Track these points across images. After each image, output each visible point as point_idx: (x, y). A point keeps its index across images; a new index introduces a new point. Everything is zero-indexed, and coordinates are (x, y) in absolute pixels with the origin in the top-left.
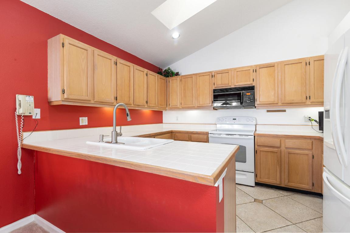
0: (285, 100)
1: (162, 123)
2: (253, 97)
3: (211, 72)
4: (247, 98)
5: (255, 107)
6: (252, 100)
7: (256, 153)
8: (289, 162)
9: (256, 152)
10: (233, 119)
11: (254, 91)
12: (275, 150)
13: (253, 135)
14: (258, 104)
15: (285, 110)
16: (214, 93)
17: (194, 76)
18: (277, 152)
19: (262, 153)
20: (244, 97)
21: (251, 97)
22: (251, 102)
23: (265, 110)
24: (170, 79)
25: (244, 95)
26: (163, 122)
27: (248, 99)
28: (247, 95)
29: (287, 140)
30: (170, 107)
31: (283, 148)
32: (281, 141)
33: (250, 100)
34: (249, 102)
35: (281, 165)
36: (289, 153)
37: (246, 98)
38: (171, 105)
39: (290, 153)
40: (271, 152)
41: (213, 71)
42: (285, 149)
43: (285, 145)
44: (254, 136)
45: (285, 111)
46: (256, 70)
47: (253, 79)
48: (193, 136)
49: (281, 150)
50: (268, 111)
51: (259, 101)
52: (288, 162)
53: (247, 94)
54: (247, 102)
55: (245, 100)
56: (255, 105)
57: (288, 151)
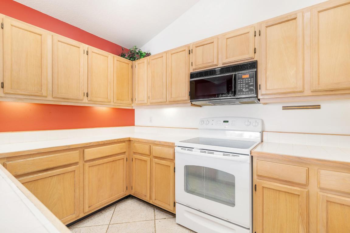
0: (319, 84)
1: (133, 125)
2: (253, 82)
3: (188, 46)
4: (243, 83)
5: (259, 100)
6: (252, 87)
7: (256, 190)
8: (327, 223)
9: (254, 188)
10: (224, 122)
11: (255, 70)
12: (296, 189)
13: (249, 153)
14: (262, 95)
15: (320, 106)
16: (191, 78)
17: (164, 55)
18: (299, 195)
19: (265, 191)
20: (238, 81)
21: (251, 82)
22: (249, 91)
23: (280, 106)
24: (136, 63)
25: (238, 79)
26: (136, 124)
27: (245, 85)
28: (243, 79)
29: (323, 172)
30: (136, 102)
31: (313, 188)
32: (308, 171)
33: (248, 88)
34: (247, 91)
35: (308, 223)
36: (328, 201)
37: (240, 84)
38: (137, 100)
39: (331, 202)
40: (285, 192)
41: (191, 43)
42: (319, 190)
43: (319, 183)
44: (252, 157)
45: (318, 107)
46: (260, 32)
47: (255, 49)
48: (154, 148)
49: (308, 191)
50: (285, 108)
51: (266, 87)
52: (325, 221)
53: (244, 77)
54: (244, 91)
55: (240, 88)
56: (257, 97)
57: (327, 196)
